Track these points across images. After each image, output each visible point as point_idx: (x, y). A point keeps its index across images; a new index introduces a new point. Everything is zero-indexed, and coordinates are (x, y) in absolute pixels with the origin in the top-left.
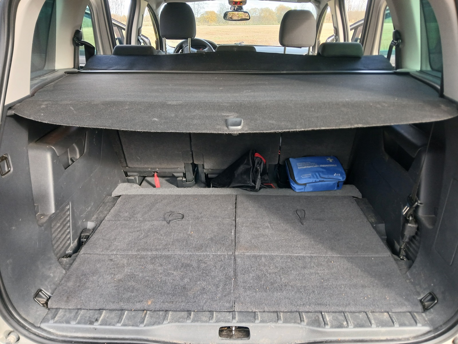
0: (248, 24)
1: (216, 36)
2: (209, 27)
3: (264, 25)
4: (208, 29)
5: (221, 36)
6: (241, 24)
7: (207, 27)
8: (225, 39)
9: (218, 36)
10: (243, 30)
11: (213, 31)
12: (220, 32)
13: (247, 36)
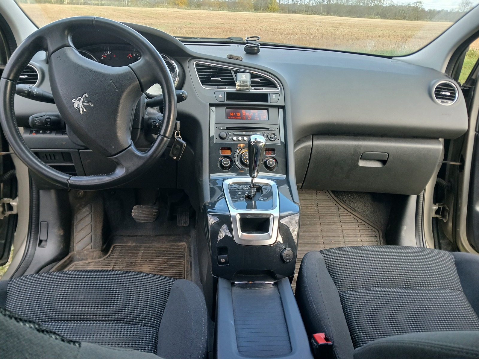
0: (222, 9)
1: (187, 21)
2: (179, 10)
3: (240, 12)
4: (178, 12)
5: (193, 22)
6: (215, 10)
7: (177, 11)
8: (197, 24)
9: (189, 21)
10: (218, 16)
11: (183, 15)
12: (191, 17)
13: (223, 24)
